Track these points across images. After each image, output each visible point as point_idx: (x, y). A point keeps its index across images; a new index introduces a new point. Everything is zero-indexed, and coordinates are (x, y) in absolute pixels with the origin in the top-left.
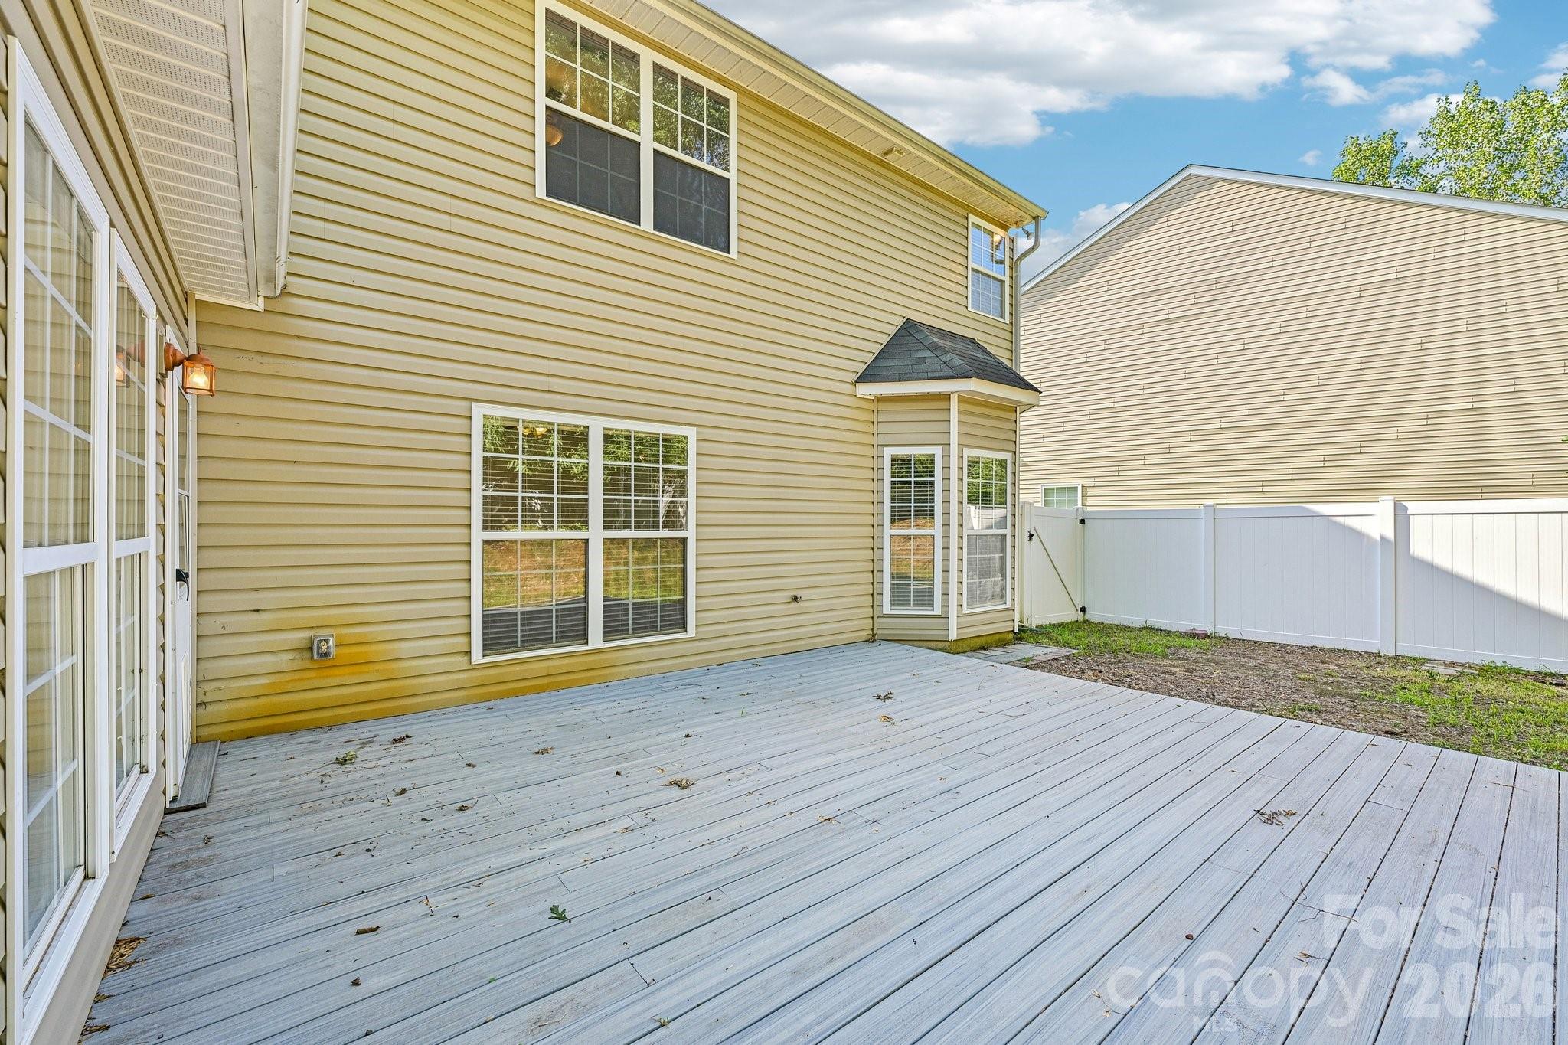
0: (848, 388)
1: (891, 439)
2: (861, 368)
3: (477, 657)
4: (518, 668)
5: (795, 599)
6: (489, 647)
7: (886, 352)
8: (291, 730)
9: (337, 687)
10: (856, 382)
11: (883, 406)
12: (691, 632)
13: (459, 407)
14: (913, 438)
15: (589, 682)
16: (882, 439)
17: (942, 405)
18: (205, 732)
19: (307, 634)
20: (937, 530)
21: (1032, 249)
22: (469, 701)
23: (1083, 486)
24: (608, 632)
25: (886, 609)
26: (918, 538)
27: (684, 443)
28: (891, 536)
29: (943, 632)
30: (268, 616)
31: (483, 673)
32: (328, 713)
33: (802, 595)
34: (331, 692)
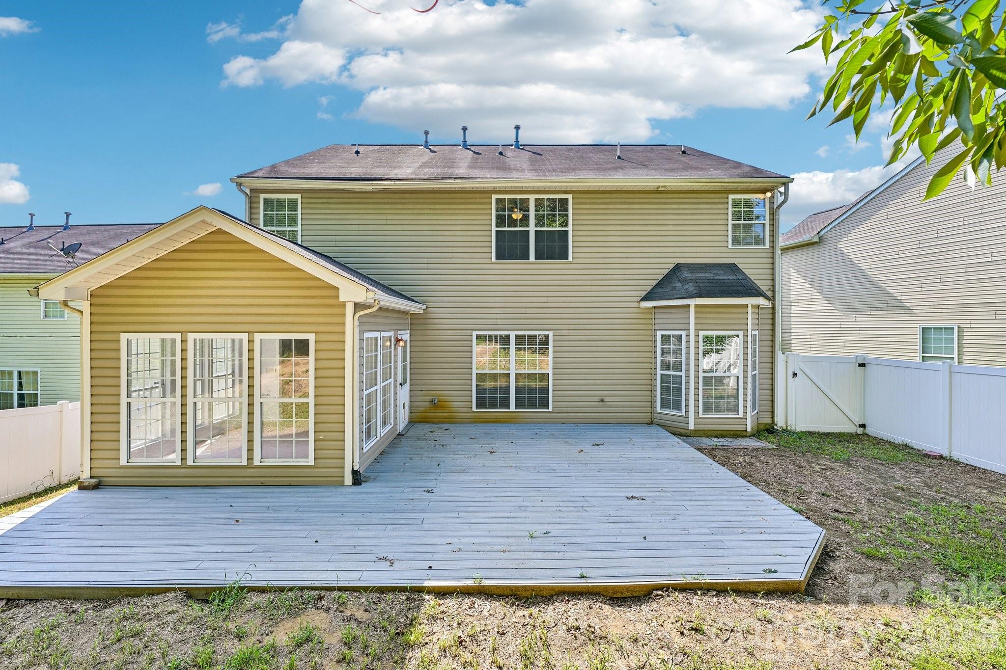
0: (636, 304)
1: (661, 326)
2: (644, 294)
3: (474, 409)
4: (486, 414)
5: (602, 401)
6: (477, 407)
7: (660, 284)
8: (428, 422)
9: (440, 414)
10: (640, 301)
11: (657, 311)
12: (551, 409)
13: (468, 332)
14: (671, 326)
15: (510, 422)
16: (656, 327)
17: (686, 310)
18: (412, 420)
19: (432, 397)
20: (683, 374)
21: (783, 203)
22: (472, 422)
23: (959, 327)
24: (517, 406)
25: (658, 409)
26: (674, 376)
27: (547, 337)
28: (661, 374)
29: (686, 425)
30: (423, 392)
31: (476, 414)
32: (436, 420)
33: (606, 399)
34: (438, 414)
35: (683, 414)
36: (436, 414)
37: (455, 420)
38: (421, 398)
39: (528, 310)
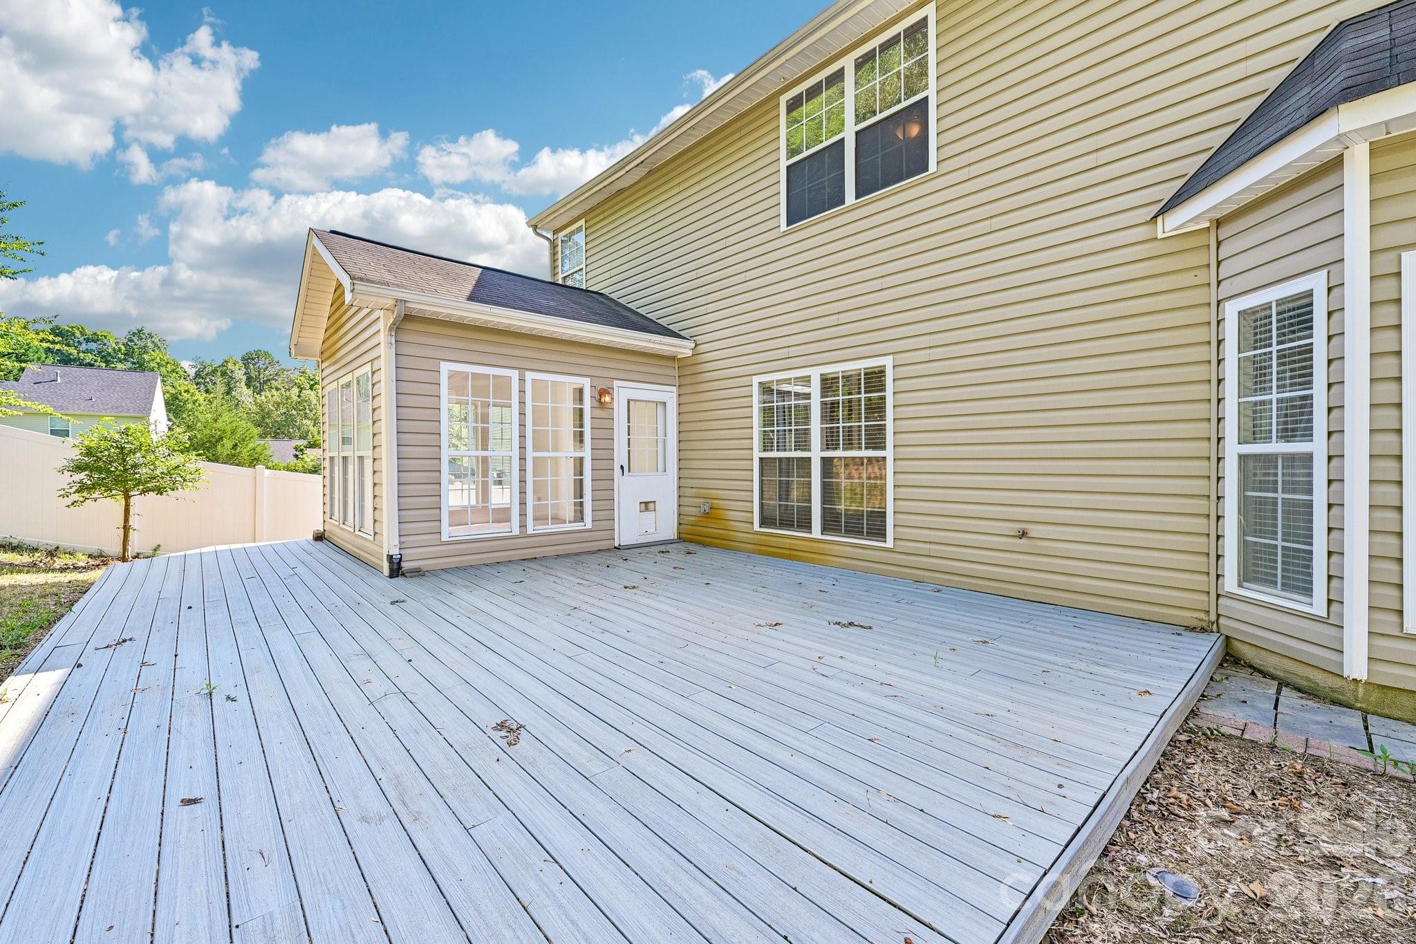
0: (1142, 233)
1: (1239, 283)
3: (757, 526)
4: (775, 539)
5: (1024, 533)
6: (761, 523)
9: (713, 530)
10: (1159, 213)
11: (1226, 230)
12: (889, 543)
13: (748, 380)
15: (812, 561)
16: (1224, 290)
18: (682, 536)
20: (1318, 446)
22: (753, 552)
24: (825, 530)
25: (1230, 583)
26: (1290, 459)
27: (881, 372)
28: (1240, 456)
29: (1333, 656)
30: (694, 490)
31: (759, 537)
32: (709, 540)
33: (1034, 530)
34: (710, 530)
35: (1319, 608)
36: (705, 529)
37: (725, 542)
38: (691, 500)
39: (844, 318)
